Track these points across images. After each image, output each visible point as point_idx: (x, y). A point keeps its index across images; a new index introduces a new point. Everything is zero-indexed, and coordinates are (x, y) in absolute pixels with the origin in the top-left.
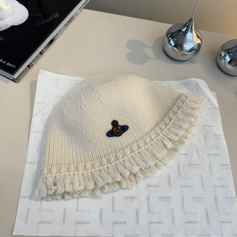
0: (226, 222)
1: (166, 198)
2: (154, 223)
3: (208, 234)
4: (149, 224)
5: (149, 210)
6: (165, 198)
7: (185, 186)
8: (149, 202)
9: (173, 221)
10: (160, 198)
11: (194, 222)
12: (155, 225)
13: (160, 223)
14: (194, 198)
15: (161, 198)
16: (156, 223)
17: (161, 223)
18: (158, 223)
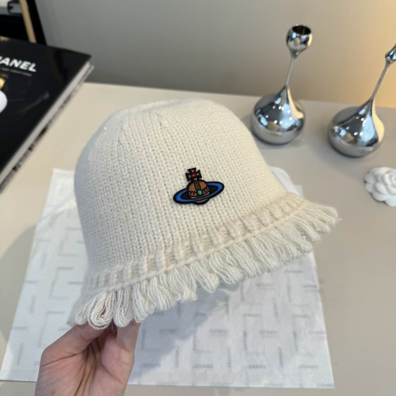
0: (309, 367)
1: (221, 332)
2: (200, 366)
4: (194, 367)
6: (218, 331)
7: (249, 315)
9: (229, 364)
12: (202, 370)
14: (262, 332)
15: (214, 331)
16: (204, 366)
18: (207, 366)
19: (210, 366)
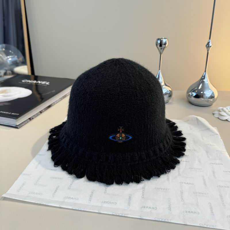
1: (163, 189)
2: (147, 207)
3: (213, 225)
4: (142, 207)
5: (143, 197)
6: (161, 189)
8: (144, 191)
9: (170, 208)
10: (156, 188)
11: (195, 213)
12: (148, 210)
13: (154, 209)
14: (195, 193)
15: (158, 189)
16: (150, 208)
17: (156, 208)
18: (152, 208)
19: (155, 208)
